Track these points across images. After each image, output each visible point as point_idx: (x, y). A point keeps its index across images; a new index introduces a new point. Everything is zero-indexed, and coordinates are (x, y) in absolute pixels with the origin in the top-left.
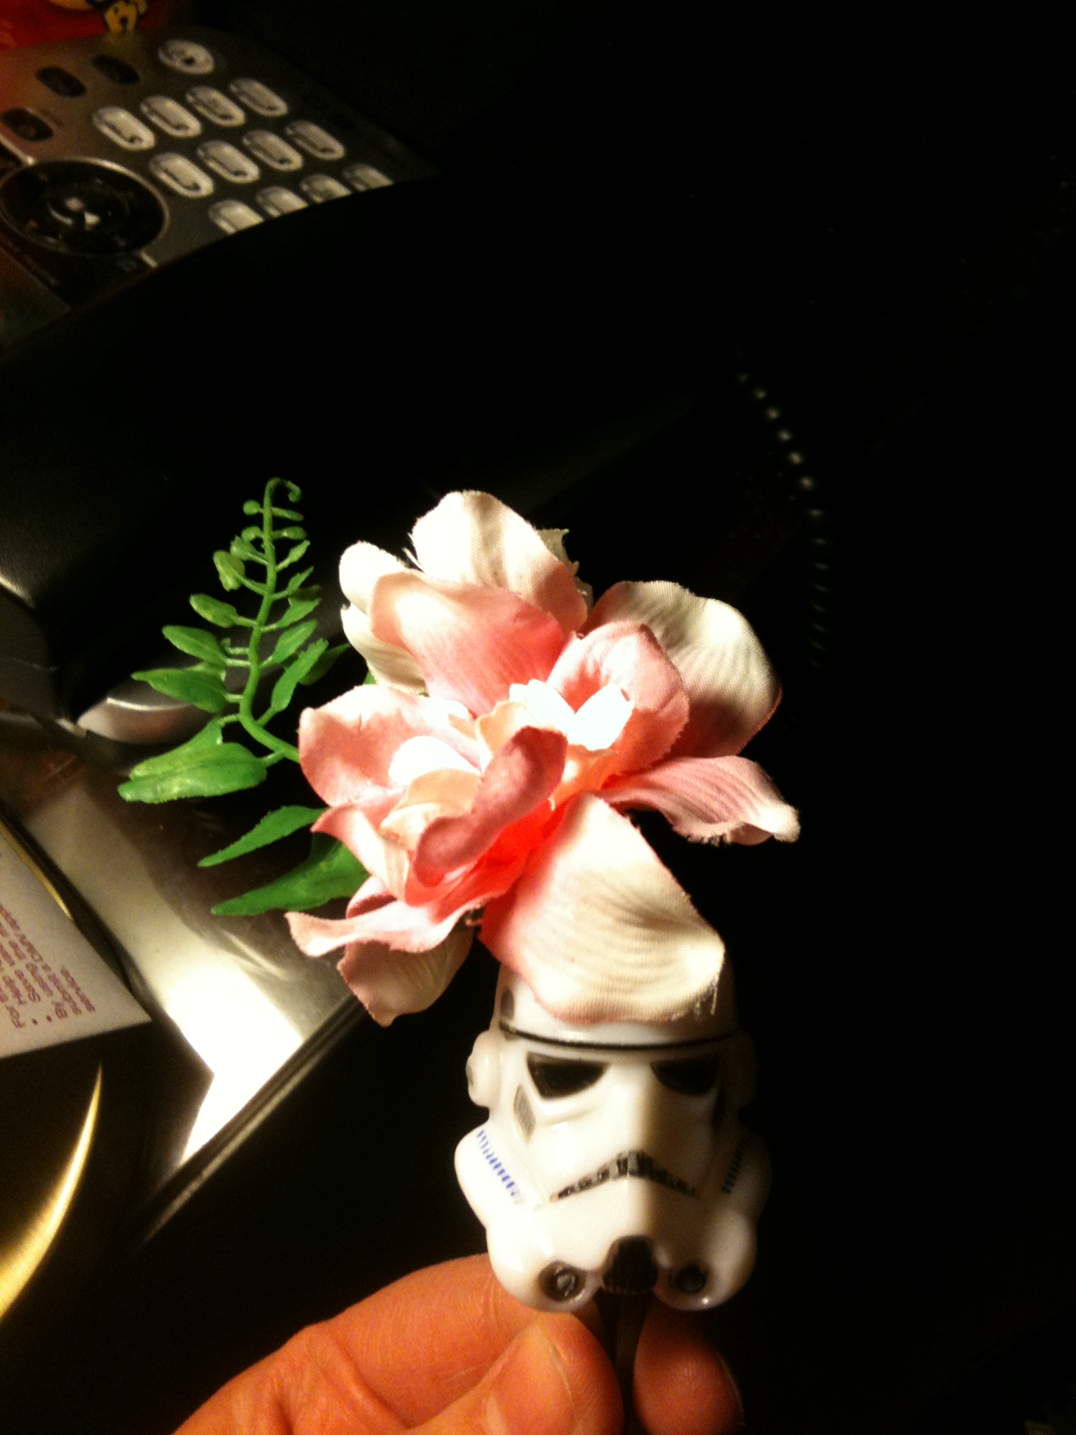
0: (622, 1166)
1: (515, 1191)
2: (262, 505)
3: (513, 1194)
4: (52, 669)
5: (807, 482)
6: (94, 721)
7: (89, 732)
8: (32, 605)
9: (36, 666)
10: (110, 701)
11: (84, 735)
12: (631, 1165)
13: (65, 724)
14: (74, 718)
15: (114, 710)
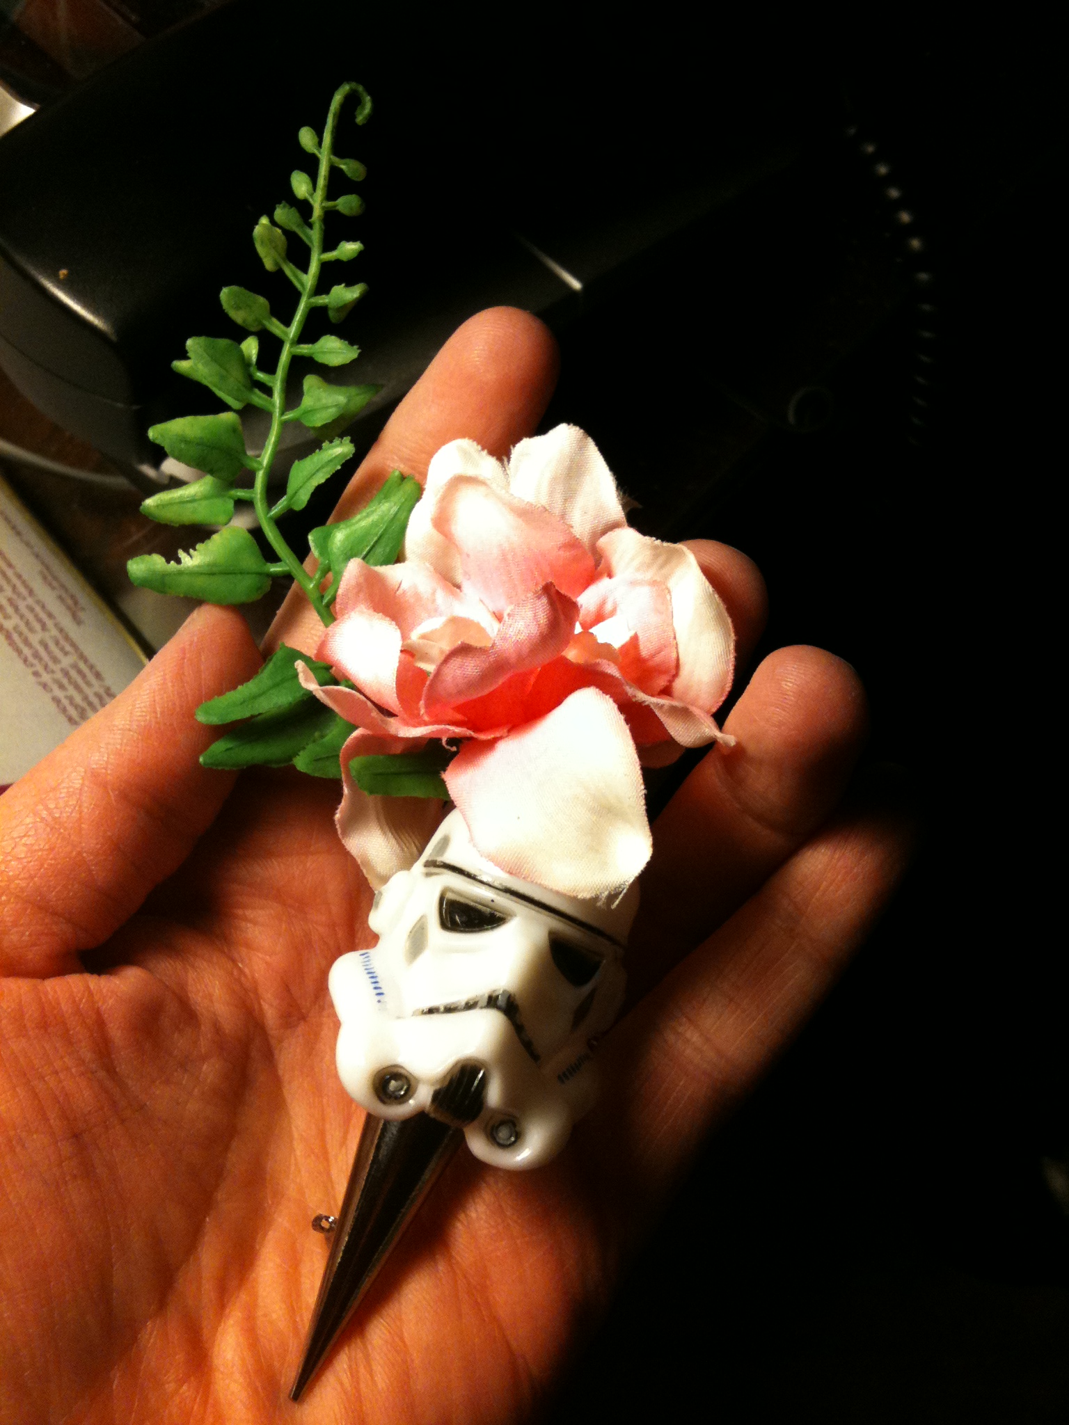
0: (492, 1002)
1: (382, 1000)
2: (320, 142)
3: (379, 1001)
5: (915, 243)
8: (114, 338)
9: (120, 405)
12: (501, 1001)
13: (150, 472)
14: (156, 465)
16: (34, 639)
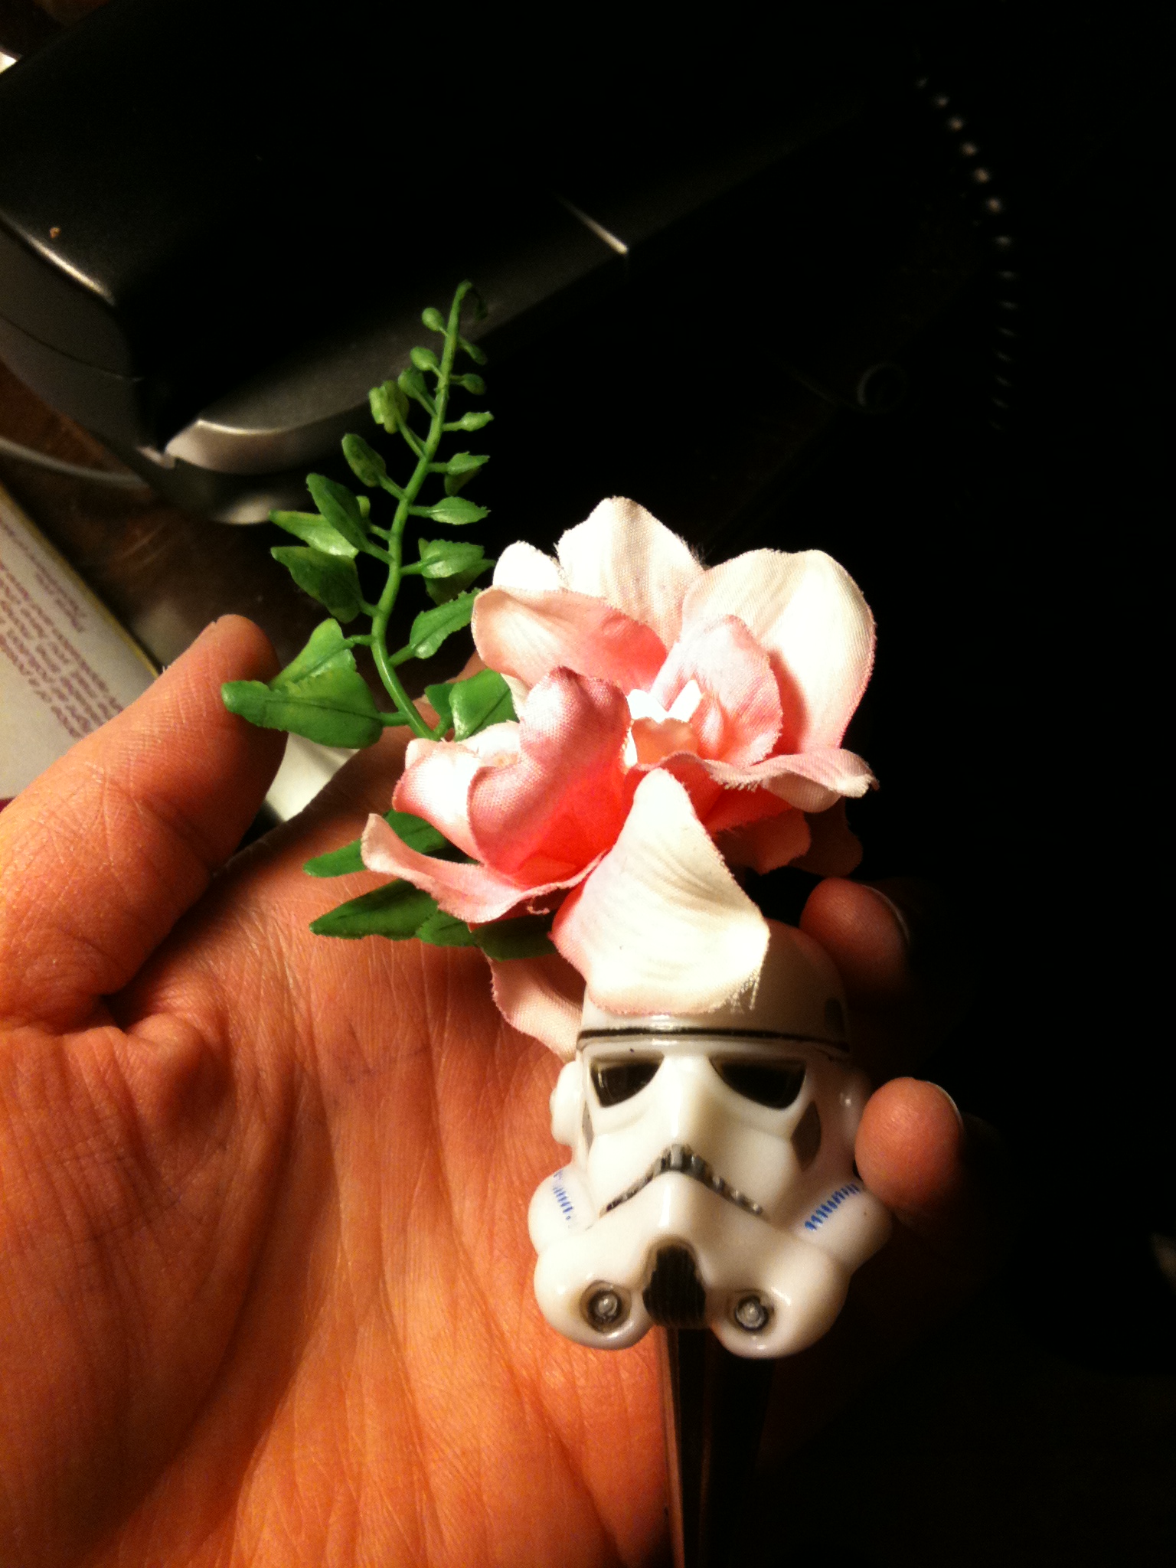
0: (666, 1163)
1: (571, 1216)
2: (445, 323)
3: (568, 1217)
4: (136, 380)
5: (994, 204)
6: (183, 447)
7: (179, 461)
8: (111, 301)
9: (119, 377)
10: (201, 423)
11: (172, 465)
12: (674, 1159)
13: (154, 456)
14: (161, 447)
15: (204, 434)
16: (31, 645)
